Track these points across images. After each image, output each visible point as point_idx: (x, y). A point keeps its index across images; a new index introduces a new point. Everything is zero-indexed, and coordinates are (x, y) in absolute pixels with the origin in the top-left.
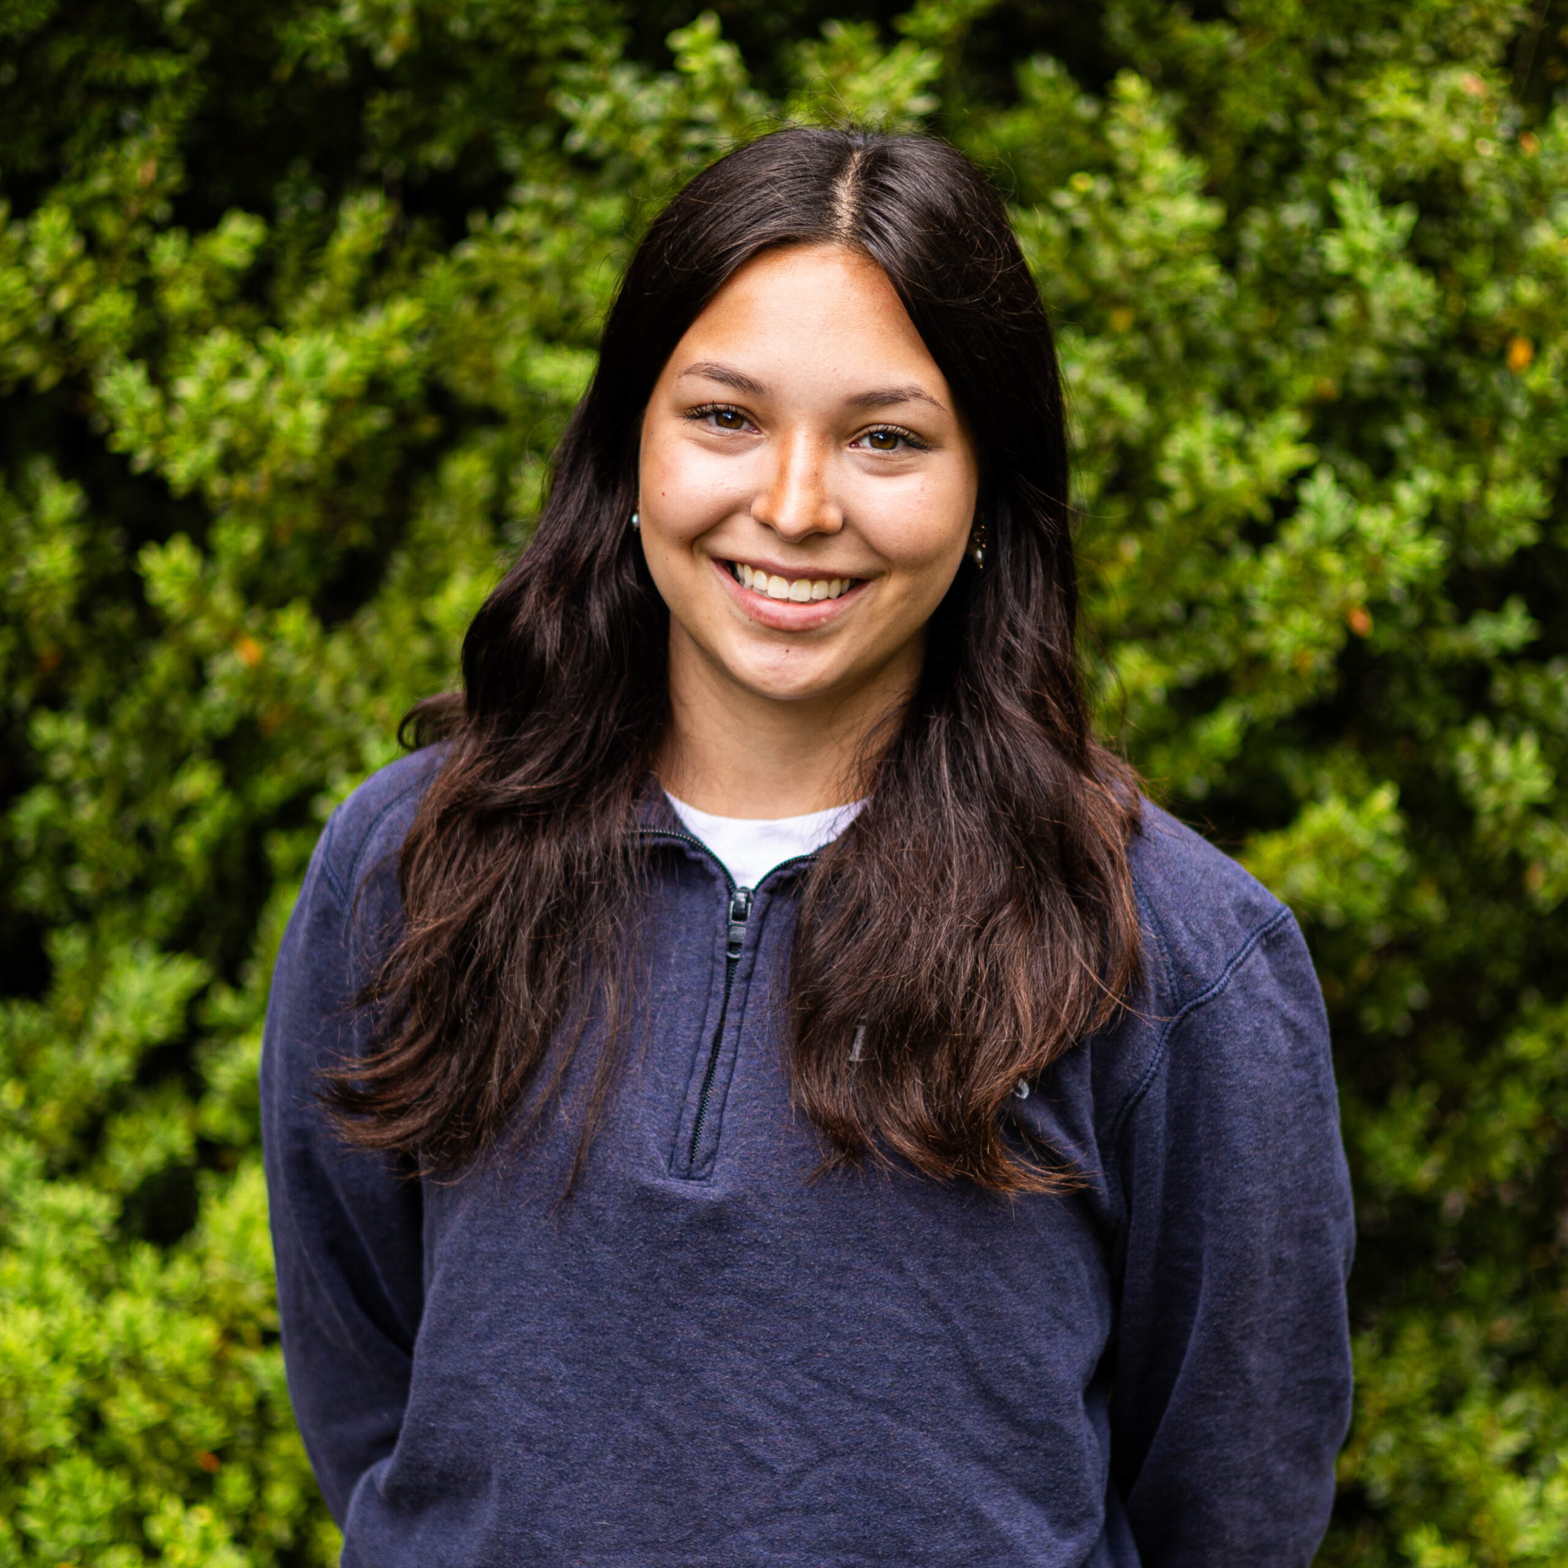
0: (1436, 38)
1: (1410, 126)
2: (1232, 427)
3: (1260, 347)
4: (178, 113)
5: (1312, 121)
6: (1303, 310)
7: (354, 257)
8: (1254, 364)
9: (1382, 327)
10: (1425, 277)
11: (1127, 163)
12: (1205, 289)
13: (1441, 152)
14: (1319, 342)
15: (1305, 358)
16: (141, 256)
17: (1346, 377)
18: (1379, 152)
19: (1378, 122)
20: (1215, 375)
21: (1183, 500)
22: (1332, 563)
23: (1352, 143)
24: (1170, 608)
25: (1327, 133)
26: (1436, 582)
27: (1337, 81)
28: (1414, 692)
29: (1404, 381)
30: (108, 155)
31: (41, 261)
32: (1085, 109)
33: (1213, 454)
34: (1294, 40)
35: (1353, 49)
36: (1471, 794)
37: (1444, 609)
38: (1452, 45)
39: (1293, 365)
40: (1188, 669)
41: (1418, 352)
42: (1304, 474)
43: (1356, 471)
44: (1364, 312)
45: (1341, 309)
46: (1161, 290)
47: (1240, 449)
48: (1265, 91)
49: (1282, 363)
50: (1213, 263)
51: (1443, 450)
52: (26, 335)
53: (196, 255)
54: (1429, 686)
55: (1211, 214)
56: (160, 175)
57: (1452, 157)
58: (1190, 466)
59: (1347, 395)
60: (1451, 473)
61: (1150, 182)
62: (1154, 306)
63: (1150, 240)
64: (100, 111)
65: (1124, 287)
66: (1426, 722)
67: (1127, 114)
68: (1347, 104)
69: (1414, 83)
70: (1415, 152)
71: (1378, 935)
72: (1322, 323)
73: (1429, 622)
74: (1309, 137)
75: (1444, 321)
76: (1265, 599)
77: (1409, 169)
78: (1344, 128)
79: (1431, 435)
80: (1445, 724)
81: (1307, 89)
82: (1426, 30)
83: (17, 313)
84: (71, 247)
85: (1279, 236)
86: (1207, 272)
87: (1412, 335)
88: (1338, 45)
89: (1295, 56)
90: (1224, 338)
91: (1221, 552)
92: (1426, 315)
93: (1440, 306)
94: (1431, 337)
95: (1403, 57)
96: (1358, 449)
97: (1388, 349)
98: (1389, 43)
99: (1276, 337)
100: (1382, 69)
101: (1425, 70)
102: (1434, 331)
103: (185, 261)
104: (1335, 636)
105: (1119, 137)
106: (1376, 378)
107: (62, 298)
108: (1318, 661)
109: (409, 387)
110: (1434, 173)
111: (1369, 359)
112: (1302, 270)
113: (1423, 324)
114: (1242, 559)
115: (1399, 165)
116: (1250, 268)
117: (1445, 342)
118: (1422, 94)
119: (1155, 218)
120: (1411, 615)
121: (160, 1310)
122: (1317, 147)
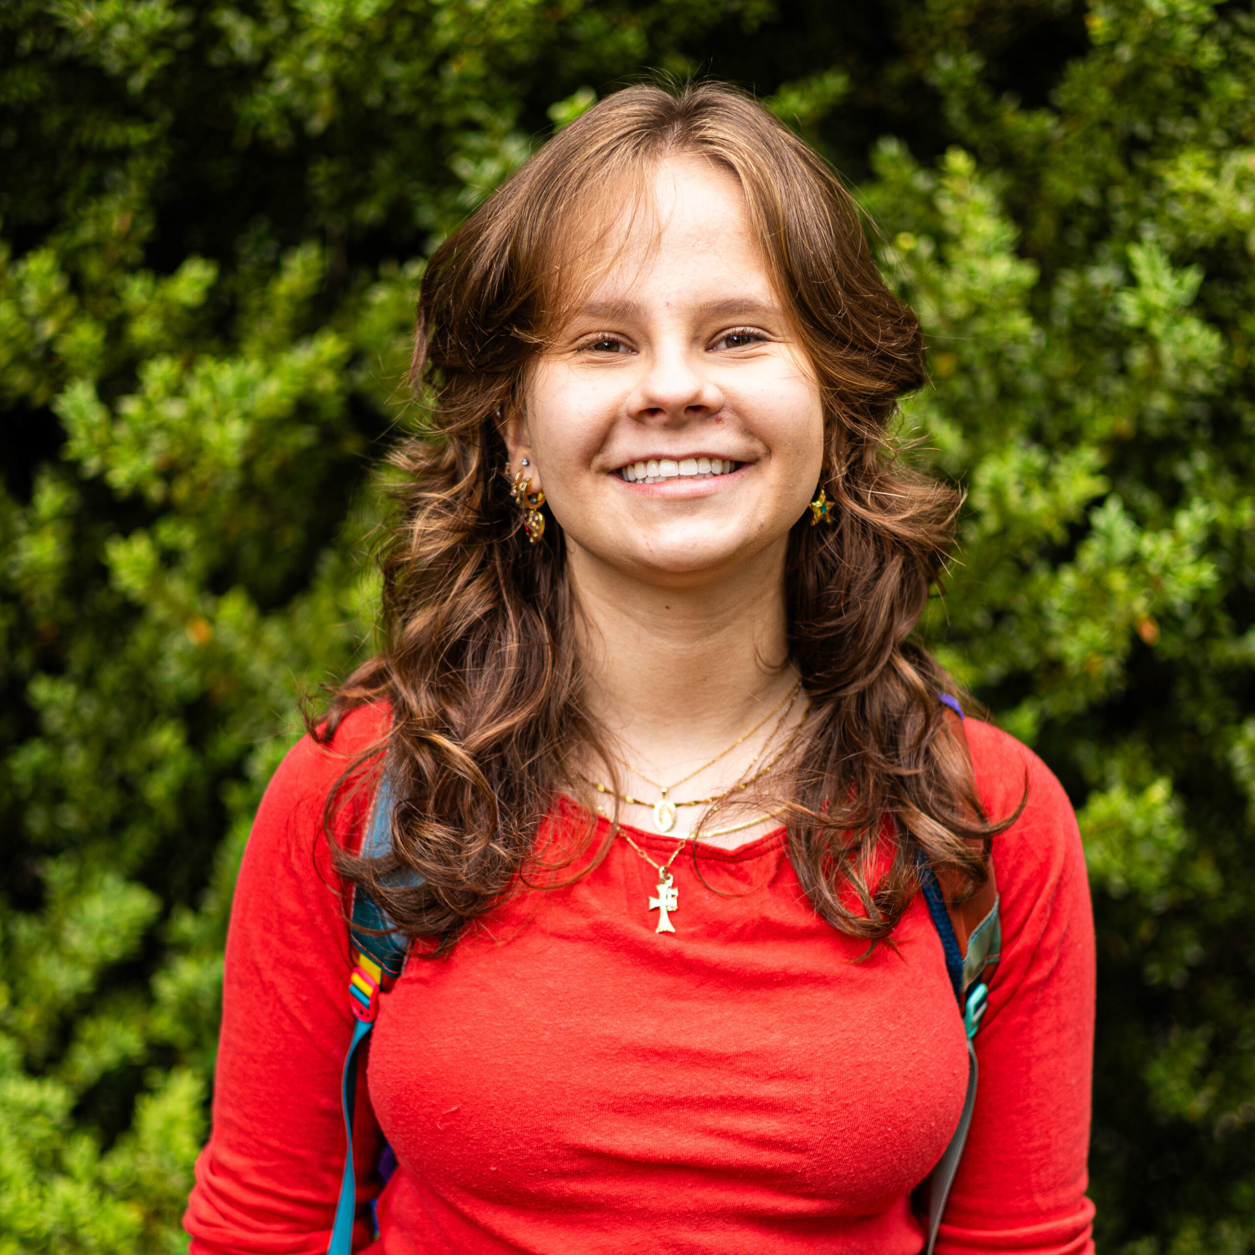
0: (1231, 125)
1: (1202, 199)
2: (1037, 459)
3: (1065, 390)
4: (150, 173)
5: (1119, 196)
6: (1107, 359)
7: (291, 298)
8: (1060, 406)
9: (1171, 374)
10: (1213, 331)
11: (952, 227)
12: (1017, 339)
13: (1229, 222)
14: (1118, 387)
15: (1106, 401)
16: (115, 294)
17: (1140, 418)
18: (1175, 222)
19: (1174, 195)
20: (1024, 415)
21: (991, 523)
22: (1119, 581)
23: (1151, 215)
24: (979, 618)
25: (1133, 206)
26: (1215, 598)
27: (1143, 163)
28: (1196, 692)
29: (1193, 423)
30: (93, 209)
31: (32, 297)
32: (921, 181)
33: (1019, 483)
34: (1106, 125)
35: (1156, 133)
36: (1244, 784)
37: (1223, 621)
38: (1245, 132)
39: (1095, 408)
40: (994, 670)
41: (1204, 397)
42: (1098, 502)
43: (1148, 501)
44: (1156, 361)
45: (1138, 358)
46: (978, 339)
47: (1045, 479)
48: (1079, 169)
49: (1085, 405)
50: (1026, 316)
51: (1227, 483)
52: (21, 358)
53: (159, 294)
54: (1210, 688)
55: (1027, 274)
56: (134, 226)
57: (1239, 227)
58: (997, 493)
59: (1140, 434)
60: (1232, 504)
61: (971, 244)
62: (970, 351)
63: (968, 294)
64: (87, 172)
65: (945, 336)
66: (1206, 719)
67: (953, 185)
68: (1150, 181)
69: (1210, 164)
70: (1206, 222)
71: (1159, 902)
72: (1123, 371)
73: (1209, 633)
74: (1117, 210)
75: (1229, 371)
76: (1060, 611)
77: (1200, 236)
78: (1147, 202)
79: (1215, 471)
80: (1223, 721)
81: (1115, 167)
82: (1221, 118)
83: (10, 341)
84: (56, 285)
85: (1085, 294)
86: (1021, 324)
87: (1199, 382)
88: (1142, 129)
89: (1105, 139)
90: (1032, 382)
91: (1024, 570)
92: (1212, 366)
93: (1225, 358)
94: (1217, 385)
95: (1201, 141)
96: (1151, 481)
97: (1179, 394)
98: (1189, 129)
99: (1082, 382)
100: (1182, 151)
101: (1219, 153)
102: (1220, 379)
103: (150, 297)
104: (1122, 644)
105: (946, 205)
106: (1167, 420)
107: (49, 328)
108: (1109, 666)
109: (333, 408)
110: (1222, 240)
111: (1161, 403)
112: (1106, 325)
113: (1211, 373)
114: (1042, 575)
115: (1192, 233)
116: (1062, 322)
117: (1229, 390)
118: (1215, 173)
119: (971, 274)
120: (1194, 627)
121: (96, 1194)
122: (1123, 218)
